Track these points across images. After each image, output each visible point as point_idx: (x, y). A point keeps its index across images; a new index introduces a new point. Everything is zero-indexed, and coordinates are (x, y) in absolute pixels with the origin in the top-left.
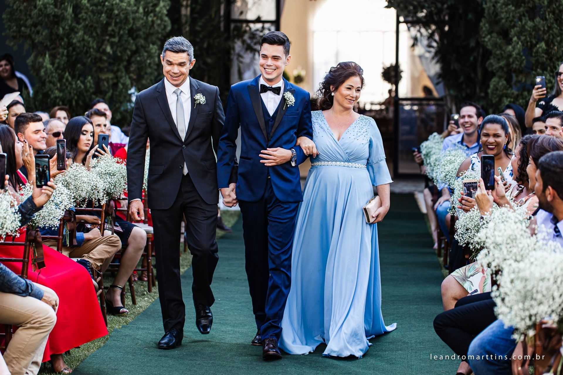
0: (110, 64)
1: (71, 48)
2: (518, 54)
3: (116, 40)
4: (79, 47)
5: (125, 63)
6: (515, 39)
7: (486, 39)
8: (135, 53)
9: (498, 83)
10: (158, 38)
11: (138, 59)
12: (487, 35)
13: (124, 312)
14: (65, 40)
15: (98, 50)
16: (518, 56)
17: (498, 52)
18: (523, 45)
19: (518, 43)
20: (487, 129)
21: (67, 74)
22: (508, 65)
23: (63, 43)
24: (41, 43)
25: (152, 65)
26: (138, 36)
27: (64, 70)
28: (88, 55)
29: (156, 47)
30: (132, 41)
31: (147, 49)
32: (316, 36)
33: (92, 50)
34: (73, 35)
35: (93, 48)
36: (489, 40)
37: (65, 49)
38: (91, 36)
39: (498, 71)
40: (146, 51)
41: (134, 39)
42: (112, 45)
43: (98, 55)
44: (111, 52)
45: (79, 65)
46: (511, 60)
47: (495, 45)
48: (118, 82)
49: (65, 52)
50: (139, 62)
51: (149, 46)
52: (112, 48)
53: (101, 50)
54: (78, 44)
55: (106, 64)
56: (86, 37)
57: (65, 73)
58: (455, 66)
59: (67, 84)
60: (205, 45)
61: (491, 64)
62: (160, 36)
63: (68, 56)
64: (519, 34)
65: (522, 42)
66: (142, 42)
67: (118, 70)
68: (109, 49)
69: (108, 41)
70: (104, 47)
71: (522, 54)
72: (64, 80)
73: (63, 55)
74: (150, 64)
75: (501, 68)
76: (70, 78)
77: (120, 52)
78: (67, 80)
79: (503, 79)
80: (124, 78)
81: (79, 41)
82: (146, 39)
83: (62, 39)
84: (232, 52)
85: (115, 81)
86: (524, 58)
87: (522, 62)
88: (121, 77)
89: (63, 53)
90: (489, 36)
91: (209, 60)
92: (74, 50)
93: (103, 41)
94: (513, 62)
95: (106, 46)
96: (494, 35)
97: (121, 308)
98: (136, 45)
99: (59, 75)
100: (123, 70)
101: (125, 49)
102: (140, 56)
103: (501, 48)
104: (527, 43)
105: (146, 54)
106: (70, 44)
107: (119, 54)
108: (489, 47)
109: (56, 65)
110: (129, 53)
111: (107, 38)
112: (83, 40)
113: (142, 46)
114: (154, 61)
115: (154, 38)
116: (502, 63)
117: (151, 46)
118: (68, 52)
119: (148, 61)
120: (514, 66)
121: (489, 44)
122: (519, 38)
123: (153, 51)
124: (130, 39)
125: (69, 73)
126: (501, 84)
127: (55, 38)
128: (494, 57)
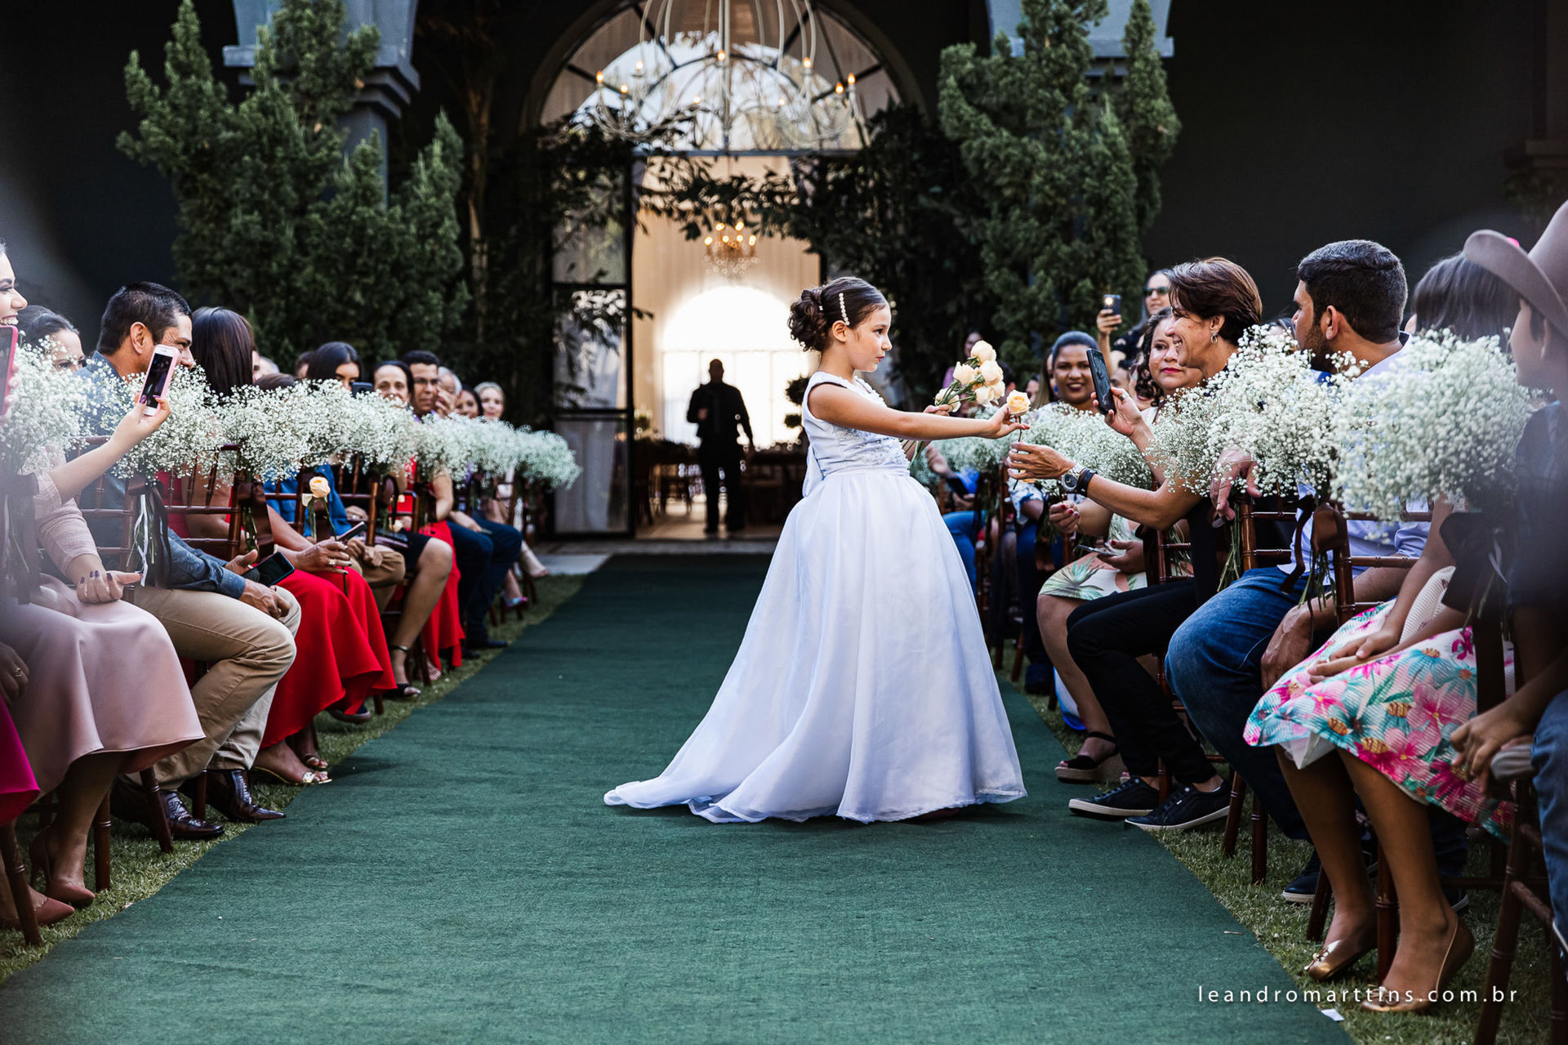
0: (360, 325)
1: (292, 298)
2: (1048, 298)
3: (370, 280)
4: (305, 294)
5: (386, 322)
6: (1042, 273)
7: (992, 278)
8: (403, 305)
9: (1015, 347)
10: (442, 282)
11: (409, 315)
12: (992, 271)
13: (411, 694)
14: (283, 283)
15: (339, 300)
16: (1048, 302)
17: (1013, 298)
18: (1054, 284)
19: (1046, 281)
20: (1065, 355)
21: (286, 341)
22: (1030, 317)
23: (278, 290)
24: (241, 291)
25: (432, 326)
26: (408, 278)
27: (281, 335)
28: (323, 307)
29: (438, 295)
30: (397, 284)
31: (423, 299)
32: (667, 358)
33: (329, 299)
34: (294, 276)
35: (331, 294)
36: (998, 277)
37: (282, 298)
38: (328, 275)
39: (1012, 330)
40: (422, 303)
41: (402, 282)
42: (365, 290)
43: (340, 308)
44: (362, 302)
45: (307, 327)
46: (1036, 308)
47: (1007, 286)
48: (376, 353)
49: (283, 303)
50: (410, 321)
51: (427, 294)
52: (364, 295)
53: (345, 299)
54: (305, 289)
55: (354, 324)
56: (319, 277)
57: (283, 340)
58: (923, 347)
59: (287, 357)
60: (514, 316)
61: (1002, 320)
62: (445, 277)
63: (288, 310)
64: (1047, 267)
65: (1053, 279)
66: (414, 286)
67: (375, 334)
68: (358, 297)
69: (357, 282)
70: (349, 294)
71: (1053, 297)
72: (282, 352)
73: (278, 309)
74: (429, 323)
75: (1019, 323)
76: (291, 348)
77: (378, 302)
78: (287, 351)
79: (1021, 342)
80: (385, 348)
81: (307, 284)
82: (421, 282)
83: (277, 283)
84: (556, 332)
85: (370, 352)
86: (1056, 304)
87: (1053, 312)
88: (381, 345)
89: (279, 305)
90: (996, 273)
91: (522, 340)
92: (298, 300)
93: (349, 283)
94: (1039, 313)
95: (354, 291)
96: (1005, 270)
97: (406, 686)
98: (406, 292)
99: (273, 343)
100: (384, 333)
101: (387, 298)
102: (411, 311)
103: (1017, 293)
104: (1061, 279)
105: (421, 307)
106: (291, 290)
107: (376, 306)
108: (997, 290)
109: (267, 327)
110: (393, 303)
111: (355, 277)
112: (314, 281)
113: (415, 295)
114: (437, 319)
115: (433, 281)
116: (1020, 315)
117: (431, 293)
118: (287, 305)
119: (427, 319)
120: (1041, 318)
121: (996, 285)
122: (1047, 273)
123: (435, 301)
124: (394, 280)
125: (291, 340)
126: (1019, 349)
127: (263, 282)
128: (1006, 307)
